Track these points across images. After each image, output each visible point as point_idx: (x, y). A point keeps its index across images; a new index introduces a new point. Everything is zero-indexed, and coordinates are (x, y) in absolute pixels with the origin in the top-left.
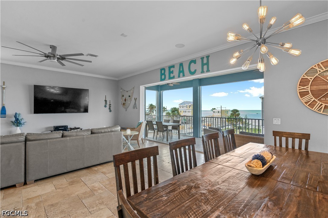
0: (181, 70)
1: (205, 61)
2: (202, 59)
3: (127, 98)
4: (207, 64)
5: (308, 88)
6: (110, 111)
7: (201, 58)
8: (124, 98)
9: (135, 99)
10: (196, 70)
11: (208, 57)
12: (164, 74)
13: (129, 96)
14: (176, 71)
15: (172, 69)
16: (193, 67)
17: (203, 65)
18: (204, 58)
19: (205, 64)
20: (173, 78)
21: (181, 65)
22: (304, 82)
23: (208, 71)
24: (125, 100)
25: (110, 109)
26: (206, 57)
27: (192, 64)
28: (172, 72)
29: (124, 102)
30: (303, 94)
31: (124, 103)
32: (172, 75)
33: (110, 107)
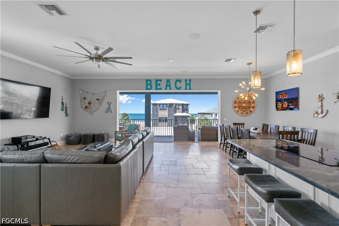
0: (168, 84)
1: (188, 82)
2: (186, 80)
3: (94, 100)
4: (190, 84)
5: (237, 105)
6: (67, 115)
7: (185, 80)
8: (87, 101)
9: (109, 104)
10: (181, 87)
11: (190, 80)
12: (150, 84)
13: (98, 100)
14: (163, 85)
15: (159, 82)
16: (178, 85)
17: (186, 84)
18: (187, 80)
19: (188, 84)
20: (161, 89)
21: (168, 81)
22: (235, 102)
23: (190, 89)
24: (89, 103)
25: (66, 113)
26: (189, 80)
27: (178, 83)
28: (159, 85)
29: (88, 105)
30: (235, 107)
31: (86, 107)
32: (158, 87)
33: (66, 110)
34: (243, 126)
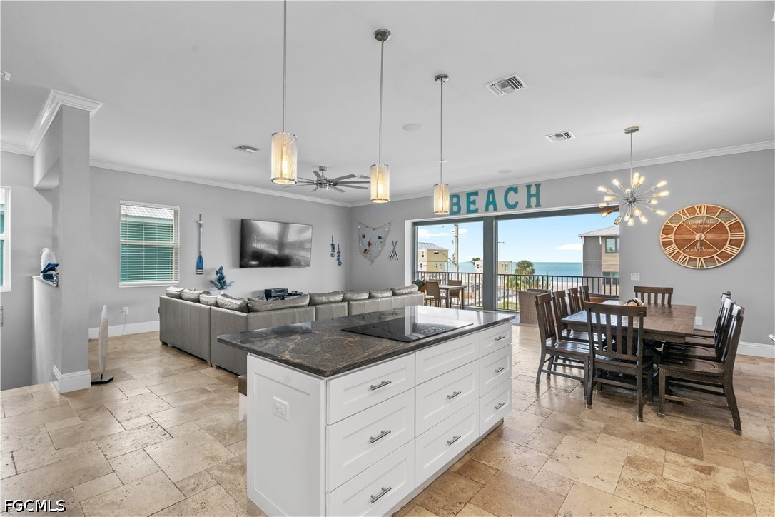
0: (491, 200)
1: (533, 191)
2: (529, 187)
3: (374, 240)
4: (537, 195)
5: (672, 237)
6: (339, 264)
7: (527, 186)
8: (366, 241)
9: (394, 244)
10: (517, 203)
11: (538, 185)
12: (458, 204)
13: (380, 238)
14: (481, 201)
15: (472, 198)
16: (512, 198)
17: (529, 196)
18: (531, 185)
19: (533, 195)
20: (476, 211)
21: (491, 192)
22: (667, 230)
23: (538, 205)
24: (369, 244)
25: (338, 260)
26: (535, 185)
27: (511, 194)
28: (474, 202)
29: (367, 247)
30: (666, 244)
31: (366, 250)
32: (473, 207)
33: (339, 256)
34: (667, 296)
